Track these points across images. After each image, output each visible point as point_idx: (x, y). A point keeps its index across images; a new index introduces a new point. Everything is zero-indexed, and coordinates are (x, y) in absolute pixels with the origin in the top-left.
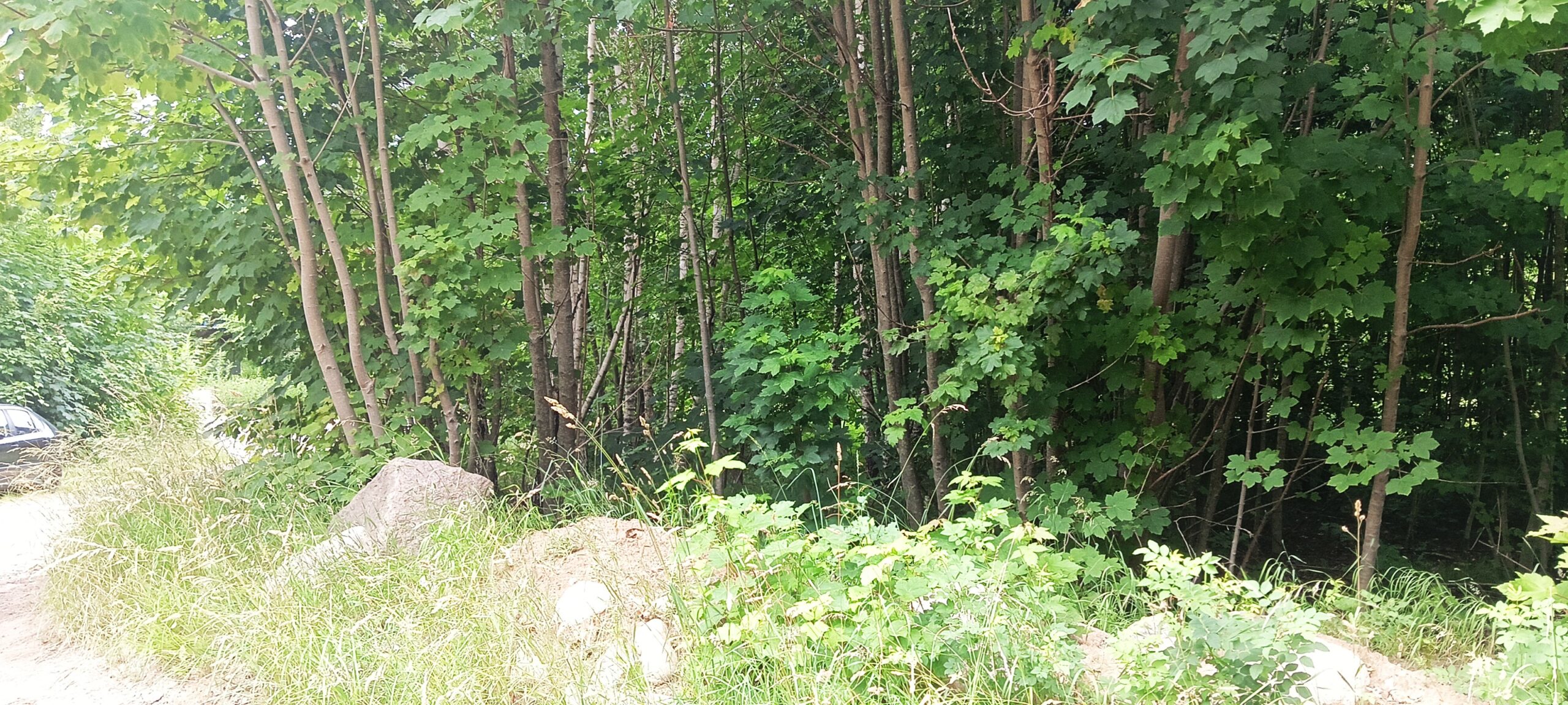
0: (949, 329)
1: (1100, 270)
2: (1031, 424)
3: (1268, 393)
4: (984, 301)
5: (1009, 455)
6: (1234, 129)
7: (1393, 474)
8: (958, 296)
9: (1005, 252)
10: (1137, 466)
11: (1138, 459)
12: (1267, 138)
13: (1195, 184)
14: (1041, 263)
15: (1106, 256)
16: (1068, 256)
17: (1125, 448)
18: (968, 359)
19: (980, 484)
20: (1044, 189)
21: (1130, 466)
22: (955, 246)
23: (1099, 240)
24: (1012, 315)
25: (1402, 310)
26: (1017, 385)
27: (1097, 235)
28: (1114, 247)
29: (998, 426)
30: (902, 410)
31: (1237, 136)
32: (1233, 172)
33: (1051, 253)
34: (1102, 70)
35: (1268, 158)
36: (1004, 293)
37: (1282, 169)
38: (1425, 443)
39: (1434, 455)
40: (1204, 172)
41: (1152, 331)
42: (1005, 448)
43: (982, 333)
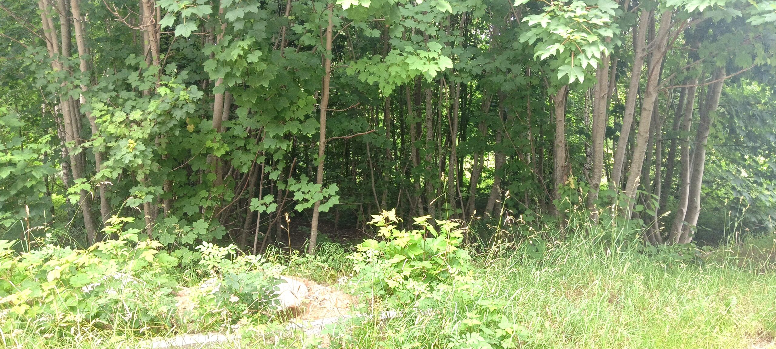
0: (104, 141)
1: (184, 110)
2: (152, 189)
3: (268, 169)
4: (123, 126)
5: (141, 206)
6: (246, 44)
7: (322, 203)
8: (107, 123)
9: (135, 100)
10: (209, 207)
11: (209, 203)
12: (260, 49)
13: (228, 69)
14: (153, 106)
15: (187, 103)
16: (168, 103)
17: (203, 198)
18: (116, 157)
19: (122, 222)
20: (155, 68)
21: (205, 207)
22: (106, 97)
23: (183, 95)
24: (139, 133)
25: (323, 131)
26: (144, 169)
27: (182, 93)
28: (191, 99)
29: (134, 191)
30: (79, 185)
31: (246, 48)
32: (246, 65)
33: (158, 101)
34: (179, 9)
35: (262, 59)
36: (134, 121)
37: (268, 65)
38: (333, 188)
39: (337, 193)
40: (232, 64)
41: (212, 141)
42: (138, 202)
43: (123, 143)
